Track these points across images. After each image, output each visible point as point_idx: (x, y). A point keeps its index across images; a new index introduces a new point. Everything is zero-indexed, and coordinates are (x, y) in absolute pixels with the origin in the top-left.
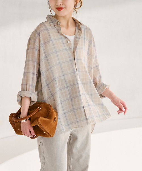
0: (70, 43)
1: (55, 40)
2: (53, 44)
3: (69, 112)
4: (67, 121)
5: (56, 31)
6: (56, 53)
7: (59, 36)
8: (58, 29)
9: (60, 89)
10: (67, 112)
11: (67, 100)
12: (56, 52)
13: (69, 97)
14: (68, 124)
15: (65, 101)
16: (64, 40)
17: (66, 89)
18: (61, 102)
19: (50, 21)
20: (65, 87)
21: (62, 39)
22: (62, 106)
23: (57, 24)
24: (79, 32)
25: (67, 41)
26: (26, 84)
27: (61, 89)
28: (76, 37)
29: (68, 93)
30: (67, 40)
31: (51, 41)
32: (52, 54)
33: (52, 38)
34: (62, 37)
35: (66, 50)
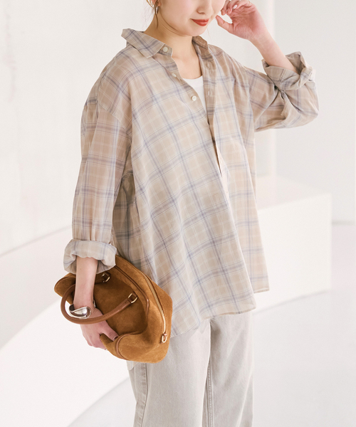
0: (199, 100)
1: (163, 96)
2: (160, 107)
3: (209, 275)
4: (205, 297)
5: (161, 70)
6: (170, 131)
7: (172, 86)
8: (168, 67)
9: (187, 223)
10: (205, 278)
11: (203, 247)
12: (170, 128)
13: (207, 239)
14: (209, 306)
15: (199, 249)
16: (184, 94)
17: (201, 222)
18: (190, 256)
19: (140, 46)
20: (198, 215)
22: (193, 264)
23: (161, 52)
24: (209, 65)
25: (189, 95)
26: (88, 221)
27: (189, 222)
28: (205, 81)
29: (204, 230)
30: (190, 92)
31: (155, 102)
32: (160, 134)
33: (156, 92)
34: (179, 86)
35: (192, 117)
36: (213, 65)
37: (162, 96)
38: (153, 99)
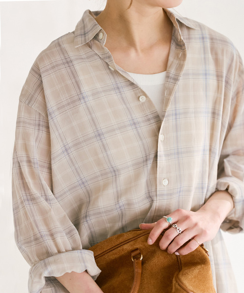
1: (95, 94)
5: (99, 62)
6: (98, 138)
7: (110, 81)
12: (99, 135)
16: (128, 93)
21: (118, 88)
23: (98, 39)
25: (136, 94)
31: (82, 101)
32: (85, 141)
33: (86, 89)
34: (120, 82)
35: (134, 124)
36: (184, 55)
37: (93, 95)
38: (81, 97)
